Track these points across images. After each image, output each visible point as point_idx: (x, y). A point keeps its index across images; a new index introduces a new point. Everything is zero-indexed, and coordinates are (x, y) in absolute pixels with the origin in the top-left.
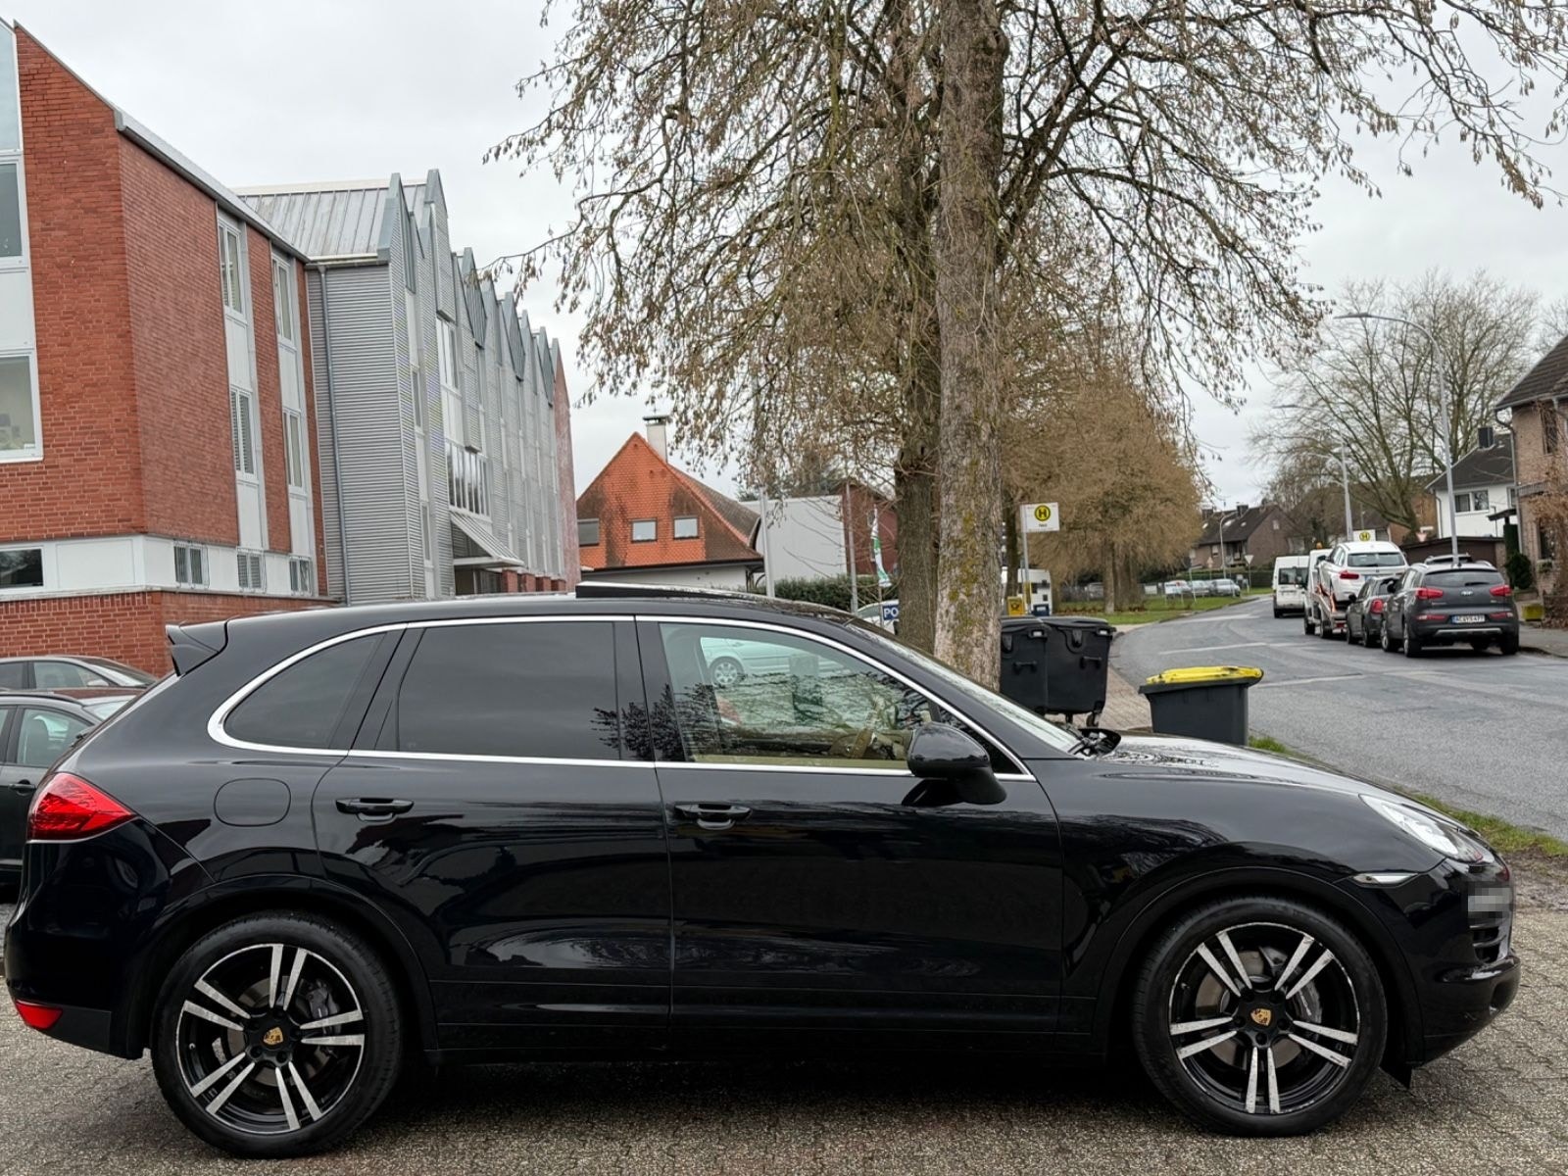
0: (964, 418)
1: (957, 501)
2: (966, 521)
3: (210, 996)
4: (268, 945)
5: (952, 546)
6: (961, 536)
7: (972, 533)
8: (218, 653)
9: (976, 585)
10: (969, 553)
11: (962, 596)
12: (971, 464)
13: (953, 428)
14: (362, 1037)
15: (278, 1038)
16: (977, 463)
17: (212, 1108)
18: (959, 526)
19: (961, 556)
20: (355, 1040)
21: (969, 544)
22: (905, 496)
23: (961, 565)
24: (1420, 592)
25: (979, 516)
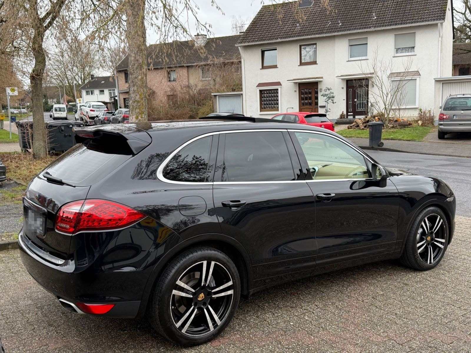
0: (139, 64)
1: (138, 89)
2: (140, 95)
3: (182, 286)
4: (202, 262)
5: (136, 102)
6: (139, 100)
7: (142, 99)
8: (150, 144)
9: (143, 115)
10: (142, 105)
11: (140, 118)
12: (142, 78)
13: (136, 66)
14: (233, 290)
15: (203, 297)
16: (143, 78)
17: (184, 331)
18: (138, 97)
19: (139, 106)
20: (230, 292)
21: (141, 102)
22: (35, 84)
23: (139, 108)
24: (124, 116)
25: (144, 94)
